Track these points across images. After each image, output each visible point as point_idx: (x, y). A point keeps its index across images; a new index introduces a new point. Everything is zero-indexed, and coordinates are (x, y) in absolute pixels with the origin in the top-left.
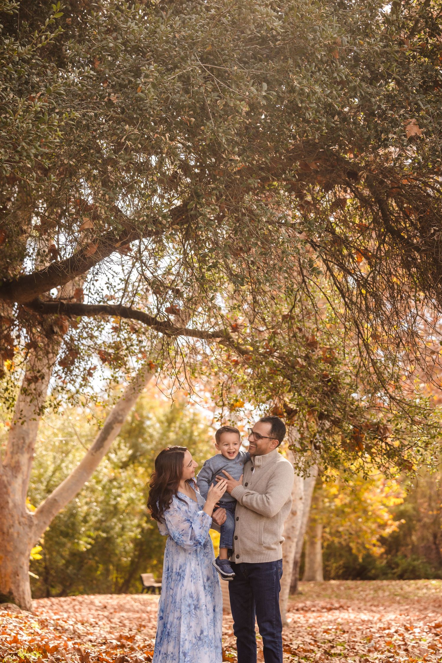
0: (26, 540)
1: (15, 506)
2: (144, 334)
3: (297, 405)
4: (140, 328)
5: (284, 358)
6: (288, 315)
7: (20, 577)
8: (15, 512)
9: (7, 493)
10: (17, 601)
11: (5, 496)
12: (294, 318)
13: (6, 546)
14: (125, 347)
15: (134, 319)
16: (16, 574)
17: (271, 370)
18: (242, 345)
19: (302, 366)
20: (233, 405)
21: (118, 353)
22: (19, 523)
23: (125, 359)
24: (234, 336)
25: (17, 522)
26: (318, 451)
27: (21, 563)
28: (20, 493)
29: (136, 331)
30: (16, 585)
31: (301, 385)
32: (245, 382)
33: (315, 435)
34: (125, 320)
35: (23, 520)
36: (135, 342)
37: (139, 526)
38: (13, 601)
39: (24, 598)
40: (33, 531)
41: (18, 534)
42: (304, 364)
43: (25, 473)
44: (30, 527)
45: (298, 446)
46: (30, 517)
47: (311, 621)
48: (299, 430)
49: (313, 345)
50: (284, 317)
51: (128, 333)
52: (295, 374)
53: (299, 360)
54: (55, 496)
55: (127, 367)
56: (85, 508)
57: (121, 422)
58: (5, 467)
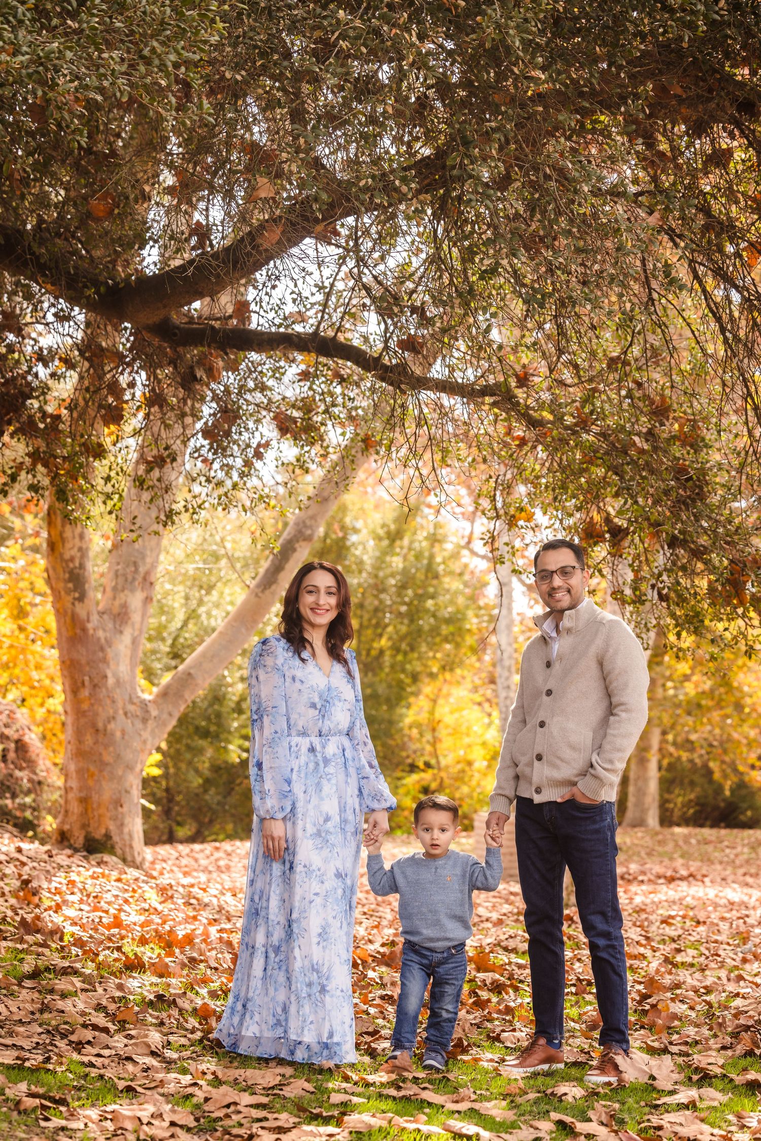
0: (136, 744)
1: (118, 683)
2: (358, 386)
3: (629, 520)
4: (349, 376)
5: (610, 435)
6: (619, 358)
7: (125, 809)
8: (118, 695)
9: (105, 660)
10: (119, 852)
11: (101, 665)
12: (629, 364)
13: (101, 754)
14: (323, 407)
15: (341, 358)
16: (119, 803)
17: (584, 455)
18: (533, 409)
19: (642, 452)
20: (513, 516)
21: (310, 419)
22: (126, 714)
23: (323, 429)
24: (520, 394)
25: (121, 712)
26: (664, 604)
27: (127, 785)
28: (128, 661)
29: (342, 380)
30: (118, 823)
31: (639, 484)
32: (537, 477)
33: (660, 575)
34: (322, 359)
35: (131, 708)
36: (340, 400)
38: (112, 851)
39: (131, 847)
40: (149, 729)
41: (123, 732)
42: (646, 447)
43: (137, 626)
44: (145, 721)
45: (628, 592)
46: (144, 704)
47: (638, 900)
48: (630, 565)
49: (662, 415)
50: (612, 362)
51: (329, 382)
52: (628, 464)
53: (636, 439)
54: (190, 667)
55: (325, 444)
56: (240, 687)
57: (309, 539)
58: (101, 614)
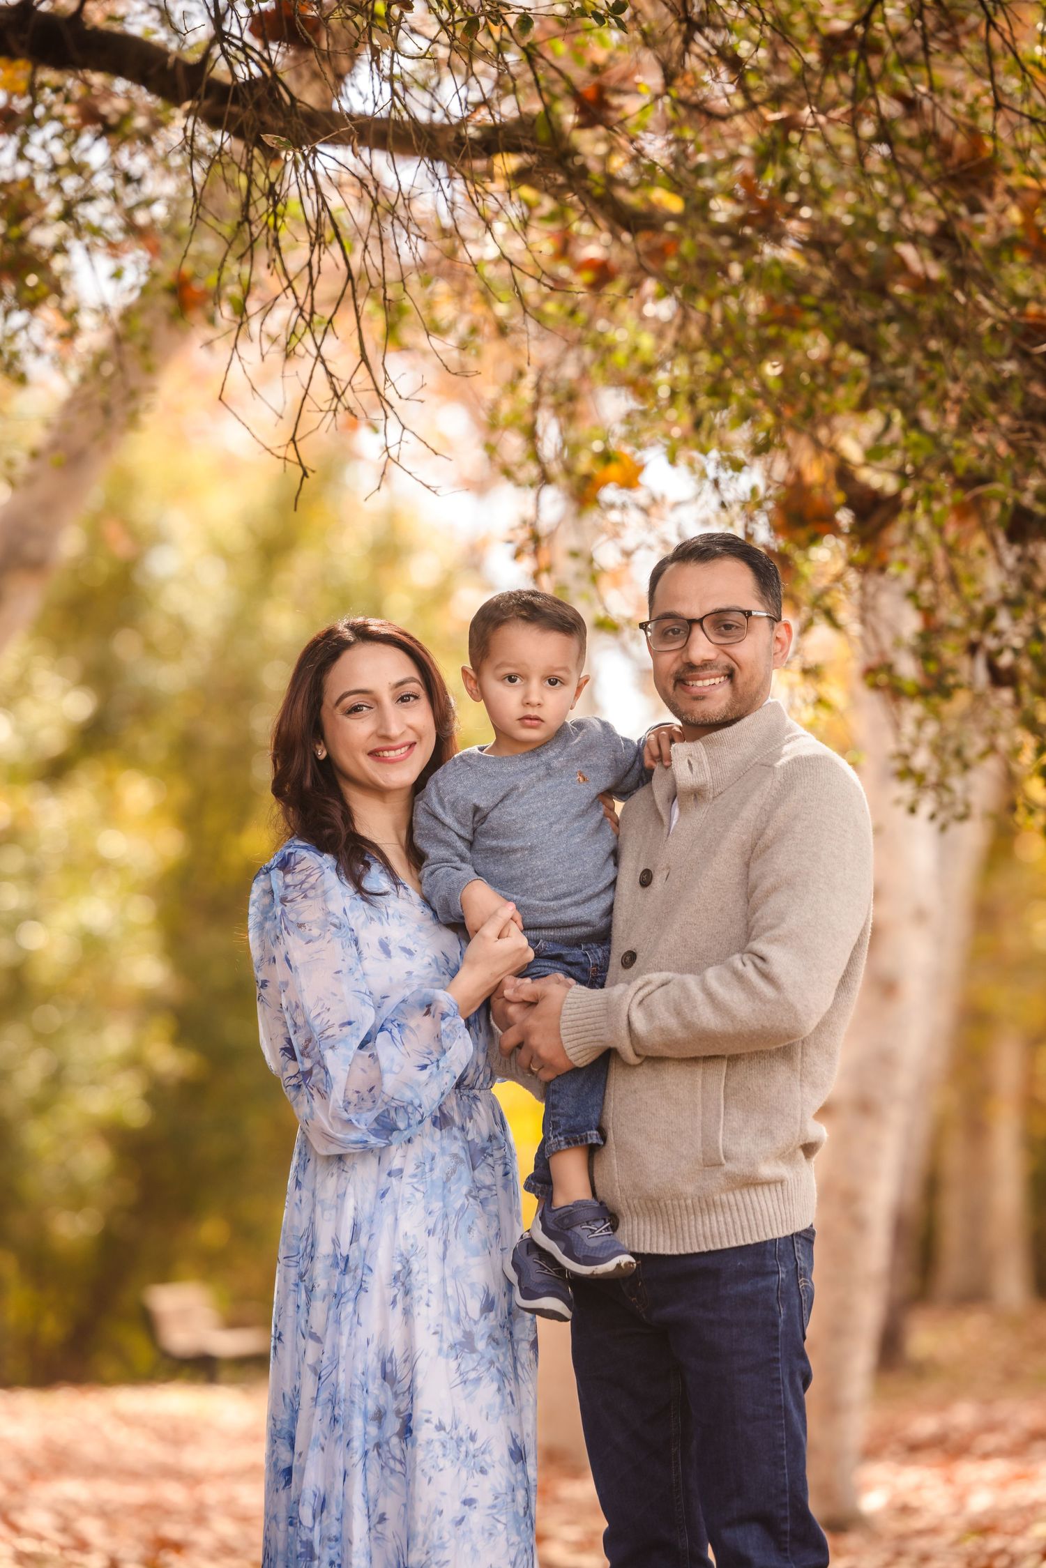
2: (147, 140)
3: (900, 473)
4: (126, 117)
5: (836, 245)
6: (849, 34)
12: (877, 49)
14: (55, 206)
15: (98, 68)
17: (771, 302)
18: (624, 183)
19: (924, 285)
20: (588, 479)
21: (23, 239)
23: (58, 263)
24: (590, 144)
26: (1006, 695)
29: (112, 130)
31: (920, 374)
32: (648, 368)
33: (990, 616)
34: (48, 75)
36: (103, 181)
37: (133, 1061)
42: (936, 271)
45: (908, 668)
47: (980, 1502)
48: (912, 595)
49: (975, 183)
50: (833, 46)
51: (70, 136)
52: (889, 320)
53: (908, 252)
55: (68, 304)
57: (36, 566)
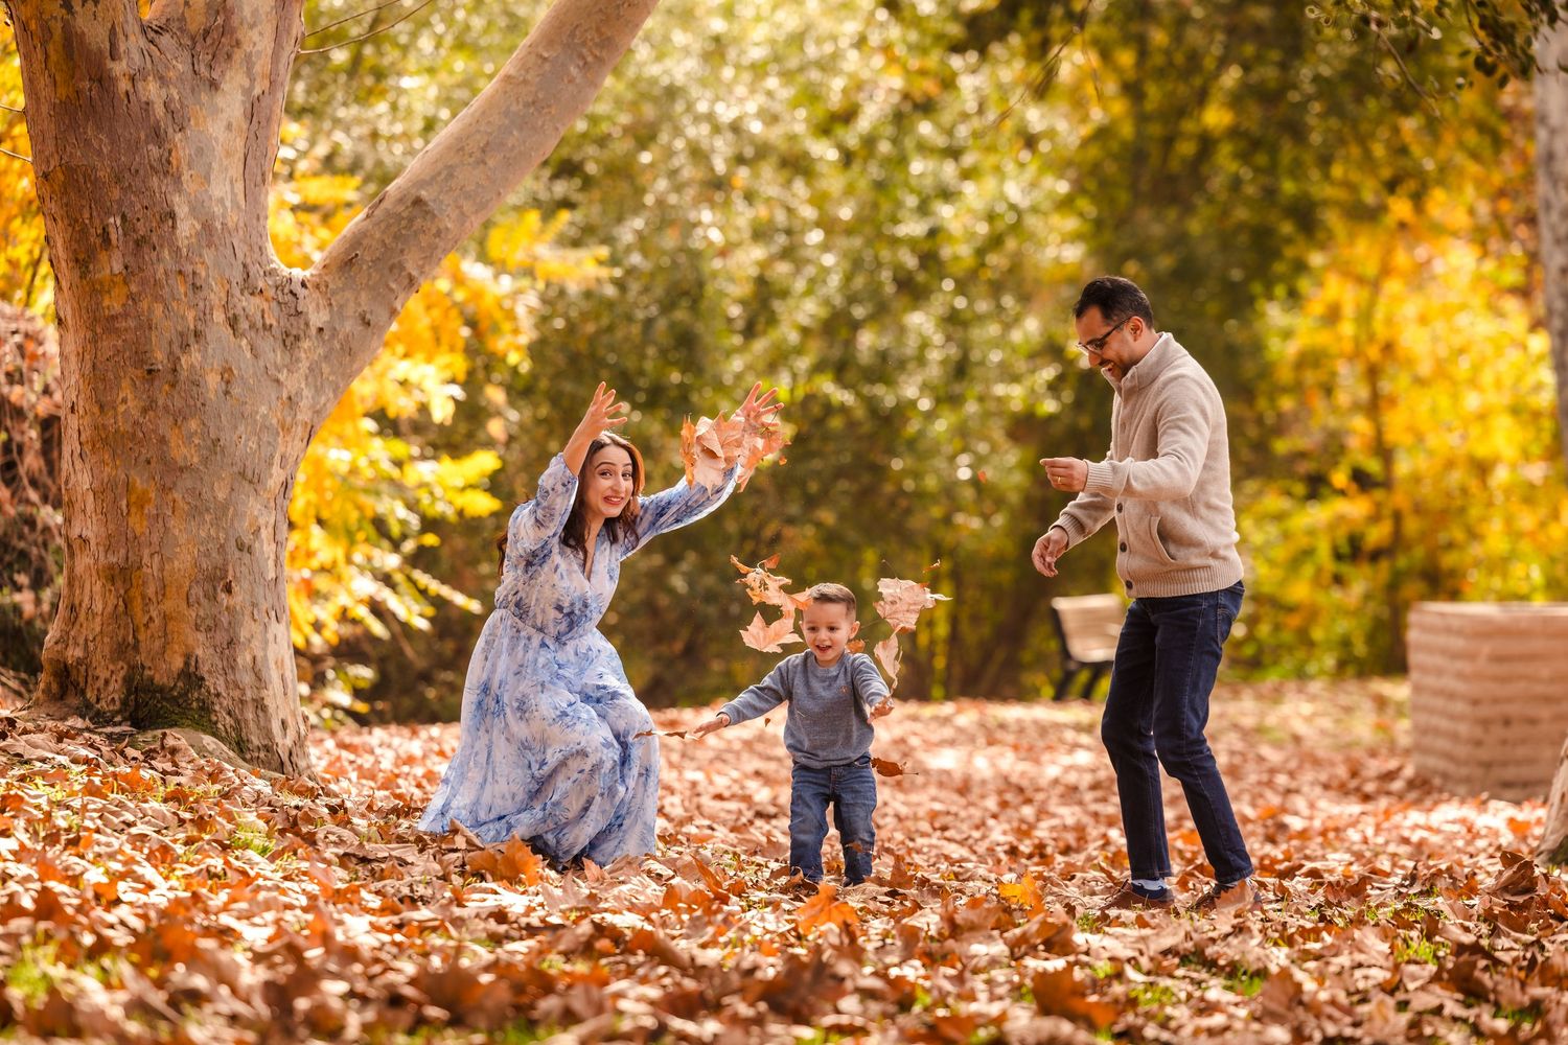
0: (266, 409)
1: (207, 230)
7: (239, 598)
8: (210, 267)
9: (166, 168)
10: (223, 721)
11: (155, 181)
13: (163, 440)
16: (220, 582)
22: (233, 322)
25: (219, 316)
27: (243, 528)
28: (236, 170)
30: (221, 637)
35: (251, 305)
38: (202, 718)
39: (260, 706)
40: (304, 366)
41: (227, 376)
43: (262, 65)
44: (290, 341)
46: (287, 293)
54: (421, 183)
56: (752, 256)
58: (153, 32)
